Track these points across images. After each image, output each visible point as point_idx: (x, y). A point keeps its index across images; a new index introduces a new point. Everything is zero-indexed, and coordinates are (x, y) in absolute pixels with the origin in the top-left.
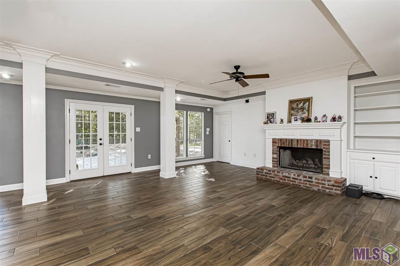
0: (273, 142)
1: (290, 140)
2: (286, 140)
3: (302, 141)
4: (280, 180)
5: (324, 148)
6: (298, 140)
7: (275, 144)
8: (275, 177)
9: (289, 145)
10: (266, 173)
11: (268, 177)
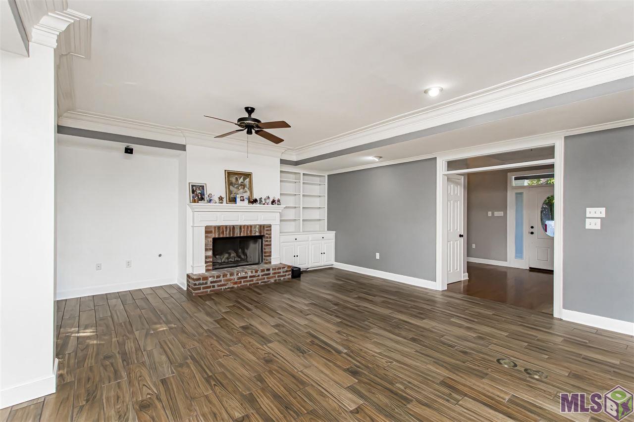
0: (206, 232)
1: (232, 227)
2: (226, 227)
3: (246, 227)
4: (234, 286)
5: (267, 234)
6: (240, 227)
7: (209, 235)
8: (227, 283)
9: (229, 234)
10: (211, 282)
11: (216, 288)
